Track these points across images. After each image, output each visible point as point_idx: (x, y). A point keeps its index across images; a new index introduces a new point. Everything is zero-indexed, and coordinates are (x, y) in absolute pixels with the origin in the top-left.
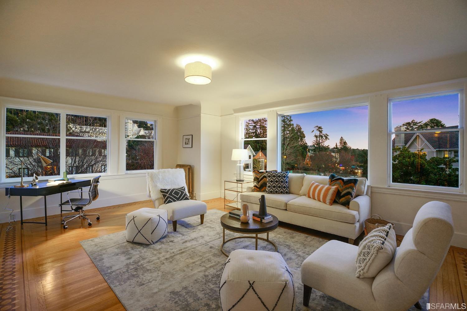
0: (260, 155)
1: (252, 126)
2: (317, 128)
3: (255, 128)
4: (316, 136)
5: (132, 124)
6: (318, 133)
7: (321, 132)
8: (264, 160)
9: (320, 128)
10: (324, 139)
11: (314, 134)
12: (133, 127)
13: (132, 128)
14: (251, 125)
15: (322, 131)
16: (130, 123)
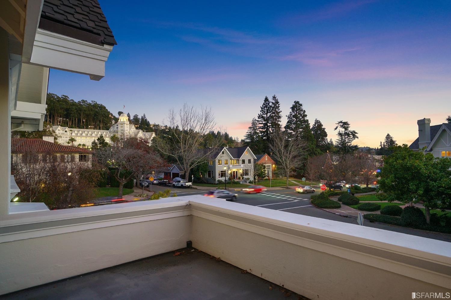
0: (266, 160)
1: (261, 124)
2: (342, 124)
3: (266, 126)
4: (340, 134)
5: (128, 126)
6: (342, 130)
7: (346, 129)
8: (271, 165)
9: (345, 123)
10: (352, 137)
11: (337, 131)
12: (130, 129)
13: (129, 131)
14: (261, 122)
15: (349, 127)
16: (127, 125)
